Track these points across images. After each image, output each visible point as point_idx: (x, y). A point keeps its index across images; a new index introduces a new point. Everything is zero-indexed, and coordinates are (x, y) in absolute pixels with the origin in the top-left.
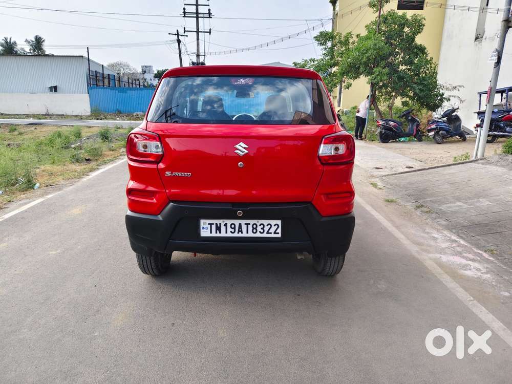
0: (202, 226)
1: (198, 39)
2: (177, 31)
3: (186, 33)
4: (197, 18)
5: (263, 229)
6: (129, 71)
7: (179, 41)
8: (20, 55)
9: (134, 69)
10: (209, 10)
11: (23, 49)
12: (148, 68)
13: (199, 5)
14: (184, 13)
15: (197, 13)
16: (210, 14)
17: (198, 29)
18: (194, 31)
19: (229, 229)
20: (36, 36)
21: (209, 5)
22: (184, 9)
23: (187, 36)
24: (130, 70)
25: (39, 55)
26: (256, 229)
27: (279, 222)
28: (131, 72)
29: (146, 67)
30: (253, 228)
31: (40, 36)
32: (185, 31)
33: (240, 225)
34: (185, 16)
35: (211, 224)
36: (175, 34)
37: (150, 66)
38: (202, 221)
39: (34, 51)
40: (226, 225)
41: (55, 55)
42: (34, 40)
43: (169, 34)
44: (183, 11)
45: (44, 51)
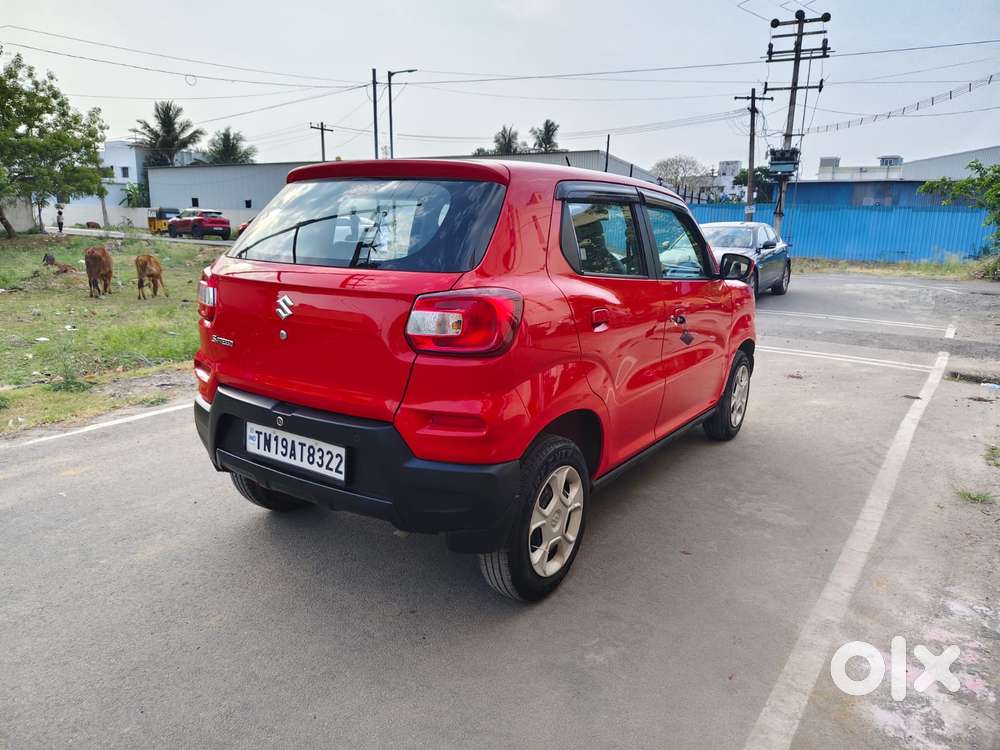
0: (249, 434)
1: (792, 102)
2: (753, 90)
3: (769, 94)
4: (797, 60)
5: (321, 458)
6: (694, 174)
7: (753, 111)
8: (520, 154)
9: (703, 169)
10: (825, 42)
11: (525, 144)
12: (731, 166)
13: (805, 34)
14: (770, 53)
15: (798, 49)
16: (825, 48)
17: (795, 82)
18: (785, 89)
19: (281, 449)
20: (547, 122)
21: (825, 32)
22: (771, 46)
23: (772, 99)
24: (696, 171)
25: (546, 152)
26: (312, 455)
27: (342, 451)
28: (698, 175)
29: (728, 163)
30: (310, 455)
31: (552, 120)
32: (766, 90)
33: (293, 442)
34: (770, 61)
35: (259, 433)
36: (748, 98)
37: (736, 162)
38: (250, 425)
39: (541, 146)
40: (276, 439)
41: (571, 150)
42: (542, 128)
43: (736, 98)
44: (767, 49)
45: (555, 145)
